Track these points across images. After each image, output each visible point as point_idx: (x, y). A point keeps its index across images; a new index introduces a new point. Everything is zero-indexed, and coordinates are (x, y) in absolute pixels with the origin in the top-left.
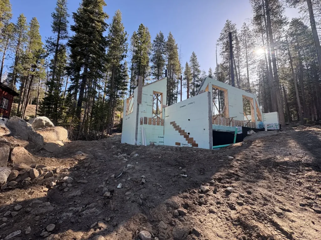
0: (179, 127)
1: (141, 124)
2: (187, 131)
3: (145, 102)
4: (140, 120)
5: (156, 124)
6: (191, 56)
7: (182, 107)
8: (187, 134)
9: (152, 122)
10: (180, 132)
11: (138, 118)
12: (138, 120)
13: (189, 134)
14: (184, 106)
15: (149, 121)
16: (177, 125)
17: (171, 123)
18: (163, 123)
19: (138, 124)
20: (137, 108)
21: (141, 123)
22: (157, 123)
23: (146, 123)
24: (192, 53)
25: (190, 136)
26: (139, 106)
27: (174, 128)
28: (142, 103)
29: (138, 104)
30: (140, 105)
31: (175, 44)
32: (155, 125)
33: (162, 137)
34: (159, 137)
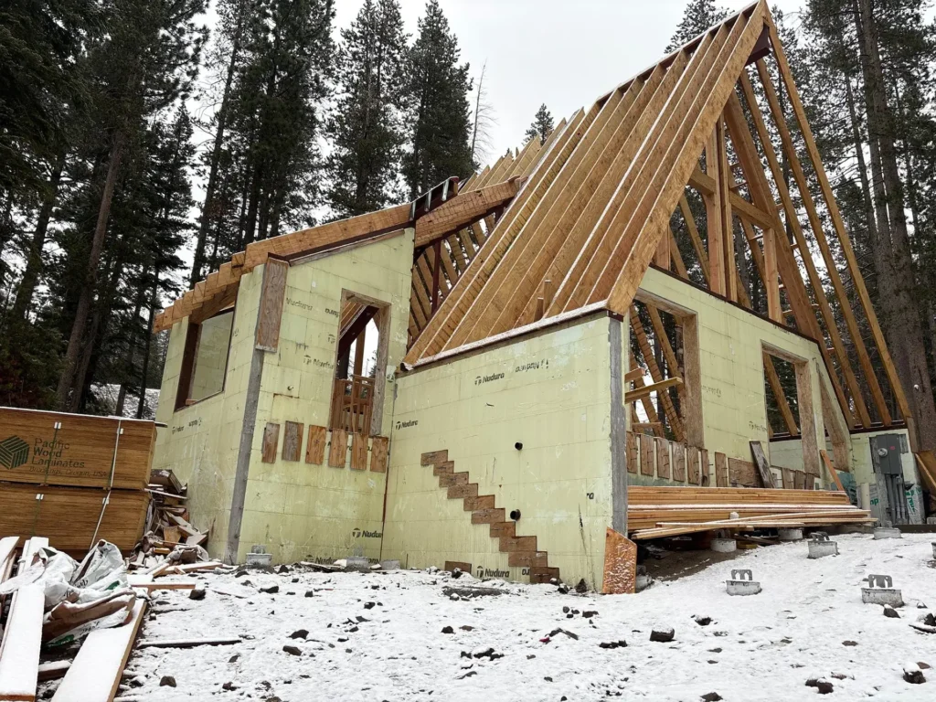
0: (466, 479)
1: (265, 460)
2: (506, 503)
3: (299, 345)
4: (265, 438)
5: (347, 465)
6: (530, 128)
7: (487, 380)
8: (508, 518)
9: (327, 449)
10: (471, 509)
11: (253, 428)
12: (252, 435)
13: (516, 515)
14: (495, 377)
15: (309, 446)
16: (457, 469)
17: (427, 459)
18: (384, 460)
19: (248, 456)
20: (252, 374)
21: (268, 455)
22: (353, 457)
23: (292, 455)
24: (537, 111)
25: (522, 529)
26: (262, 363)
27: (441, 485)
28: (281, 345)
29: (260, 354)
30: (267, 358)
31: (456, 66)
32: (342, 466)
33: (371, 531)
34: (358, 536)
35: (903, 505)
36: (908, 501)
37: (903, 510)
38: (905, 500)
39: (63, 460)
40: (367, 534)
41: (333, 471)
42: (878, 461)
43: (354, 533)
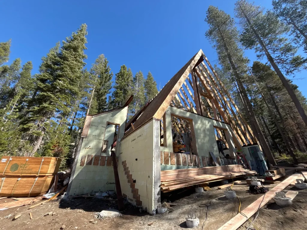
0: (128, 169)
2: (134, 177)
4: (82, 160)
7: (133, 141)
10: (128, 178)
11: (78, 157)
12: (78, 159)
15: (94, 161)
16: (127, 166)
17: (123, 163)
19: (76, 164)
20: (80, 143)
21: (82, 164)
22: (107, 163)
25: (136, 186)
26: (82, 141)
27: (124, 170)
28: (89, 136)
29: (82, 138)
30: (84, 139)
32: (104, 165)
33: (112, 182)
34: (108, 184)
35: (261, 166)
36: (263, 165)
37: (262, 168)
38: (262, 165)
39: (27, 169)
40: (111, 183)
41: (101, 167)
42: (251, 154)
43: (107, 183)
